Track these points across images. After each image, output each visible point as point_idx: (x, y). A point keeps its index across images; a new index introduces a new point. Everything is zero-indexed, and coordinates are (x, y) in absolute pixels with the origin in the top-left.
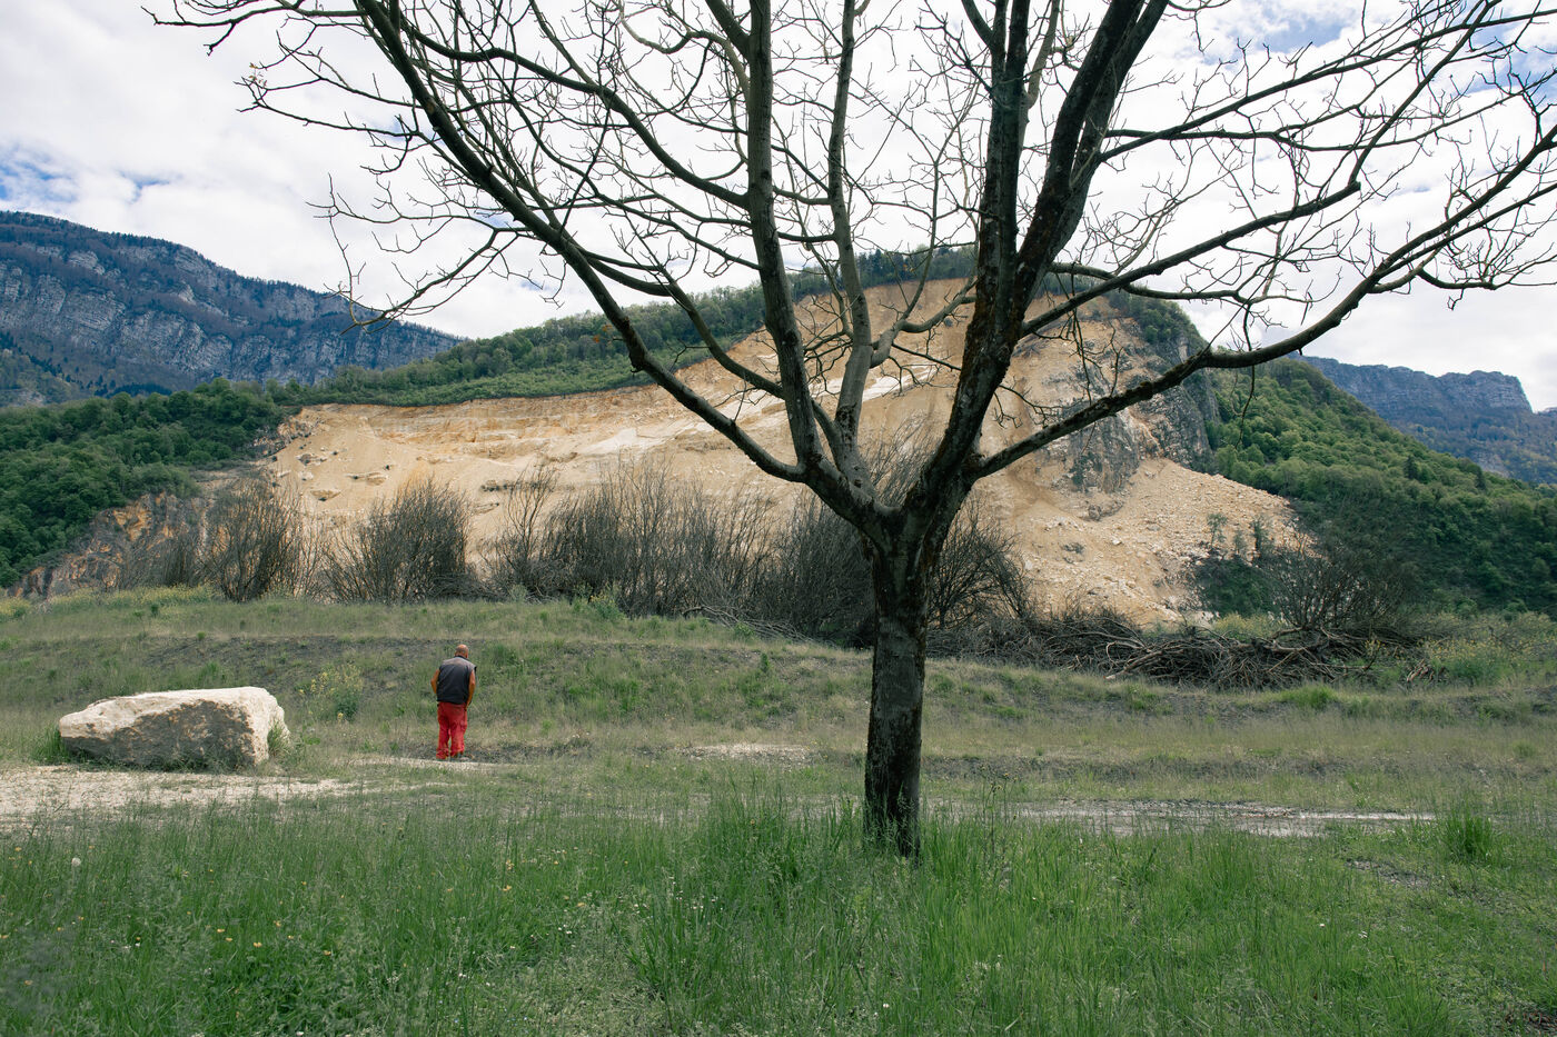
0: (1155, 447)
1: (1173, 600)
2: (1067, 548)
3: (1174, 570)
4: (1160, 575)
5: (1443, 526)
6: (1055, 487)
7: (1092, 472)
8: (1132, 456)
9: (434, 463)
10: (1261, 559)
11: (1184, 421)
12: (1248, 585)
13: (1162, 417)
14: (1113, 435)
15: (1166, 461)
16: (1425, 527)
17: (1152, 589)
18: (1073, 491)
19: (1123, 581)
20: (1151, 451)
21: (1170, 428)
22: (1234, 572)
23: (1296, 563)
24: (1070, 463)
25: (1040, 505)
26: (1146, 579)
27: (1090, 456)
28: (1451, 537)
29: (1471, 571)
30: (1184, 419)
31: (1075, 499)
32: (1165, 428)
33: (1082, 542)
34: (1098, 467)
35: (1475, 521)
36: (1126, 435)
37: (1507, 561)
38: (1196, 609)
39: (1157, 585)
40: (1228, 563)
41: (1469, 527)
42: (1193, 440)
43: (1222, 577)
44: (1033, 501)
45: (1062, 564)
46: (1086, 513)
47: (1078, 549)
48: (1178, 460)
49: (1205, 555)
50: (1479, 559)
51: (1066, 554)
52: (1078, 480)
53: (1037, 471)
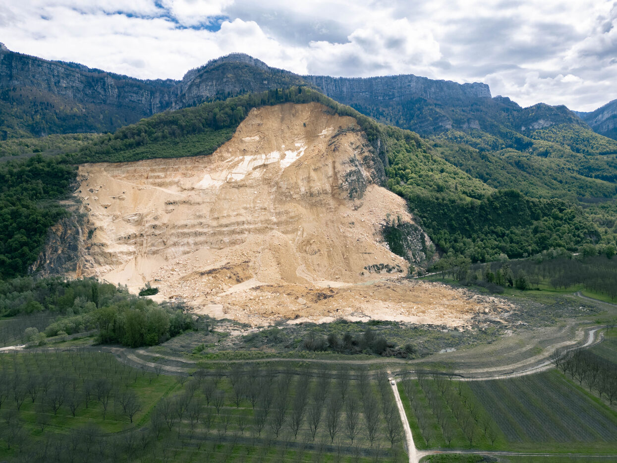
0: (371, 181)
1: (378, 239)
2: (350, 223)
3: (378, 229)
4: (374, 231)
5: (444, 210)
6: (345, 199)
7: (355, 194)
8: (365, 185)
9: (140, 190)
10: (399, 226)
11: (379, 170)
12: (396, 234)
13: (373, 170)
14: (360, 180)
15: (374, 185)
16: (439, 210)
17: (372, 236)
18: (350, 200)
19: (365, 235)
20: (370, 182)
21: (375, 173)
22: (392, 231)
23: (407, 226)
24: (349, 191)
25: (342, 207)
26: (371, 233)
27: (354, 189)
28: (445, 213)
29: (449, 223)
31: (350, 204)
32: (374, 174)
33: (353, 221)
34: (356, 192)
35: (451, 208)
36: (364, 179)
37: (457, 220)
39: (374, 235)
40: (391, 228)
41: (450, 210)
42: (381, 176)
43: (390, 232)
44: (339, 205)
45: (349, 229)
46: (354, 208)
47: (353, 223)
48: (377, 184)
49: (385, 224)
50: (451, 220)
51: (350, 225)
52: (351, 197)
53: (340, 194)
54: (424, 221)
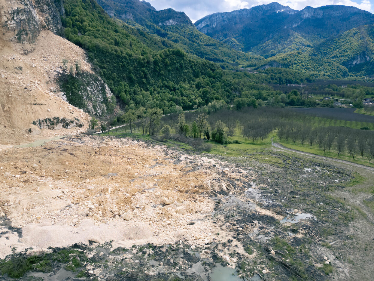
0: (45, 26)
1: (52, 88)
2: (17, 68)
3: (53, 77)
4: (48, 79)
6: (11, 41)
7: (24, 36)
8: (38, 29)
10: (78, 74)
11: (54, 17)
12: (74, 83)
13: (48, 15)
14: (31, 22)
15: (49, 31)
17: (46, 85)
18: (18, 42)
19: (36, 82)
20: (44, 27)
21: (50, 19)
22: (70, 79)
23: (87, 75)
24: (16, 32)
25: (6, 49)
26: (43, 81)
27: (24, 30)
30: (55, 16)
31: (18, 46)
32: (48, 19)
33: (21, 65)
34: (27, 34)
36: (36, 22)
37: (135, 73)
38: (59, 91)
39: (47, 83)
40: (68, 76)
42: (57, 24)
43: (67, 81)
44: (3, 47)
45: (15, 75)
46: (23, 52)
47: (20, 68)
48: (52, 31)
49: (61, 72)
50: (130, 73)
51: (16, 70)
52: (19, 39)
53: (4, 34)
54: (104, 72)
